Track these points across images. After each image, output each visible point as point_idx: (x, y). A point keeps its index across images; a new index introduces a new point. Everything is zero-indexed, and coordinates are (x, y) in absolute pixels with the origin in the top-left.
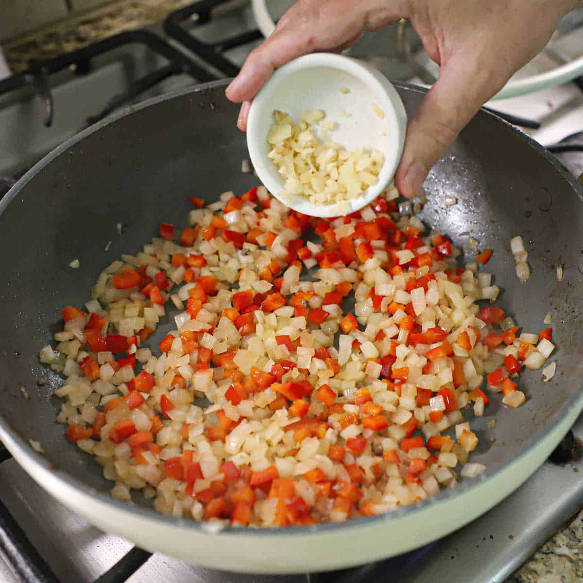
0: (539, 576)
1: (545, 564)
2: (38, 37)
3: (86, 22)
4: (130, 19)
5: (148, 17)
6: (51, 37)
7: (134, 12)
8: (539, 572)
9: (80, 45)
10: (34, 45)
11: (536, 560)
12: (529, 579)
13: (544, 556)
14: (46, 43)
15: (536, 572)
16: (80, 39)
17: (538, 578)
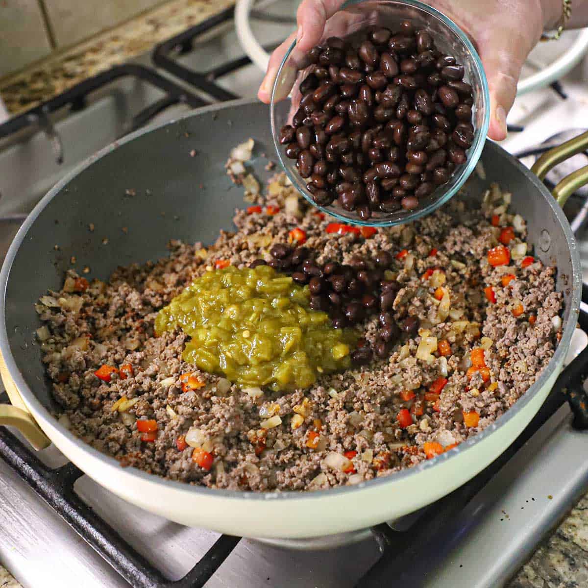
0: (577, 529)
1: (581, 519)
2: (25, 77)
3: (70, 59)
4: (113, 53)
5: (130, 49)
6: (39, 75)
7: (116, 45)
8: (577, 526)
9: (71, 83)
10: (23, 84)
11: (573, 516)
12: (569, 532)
13: (580, 512)
14: (34, 81)
15: (574, 526)
16: (68, 76)
17: (578, 531)
